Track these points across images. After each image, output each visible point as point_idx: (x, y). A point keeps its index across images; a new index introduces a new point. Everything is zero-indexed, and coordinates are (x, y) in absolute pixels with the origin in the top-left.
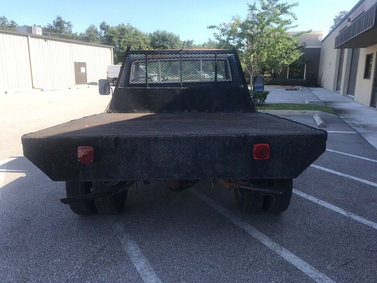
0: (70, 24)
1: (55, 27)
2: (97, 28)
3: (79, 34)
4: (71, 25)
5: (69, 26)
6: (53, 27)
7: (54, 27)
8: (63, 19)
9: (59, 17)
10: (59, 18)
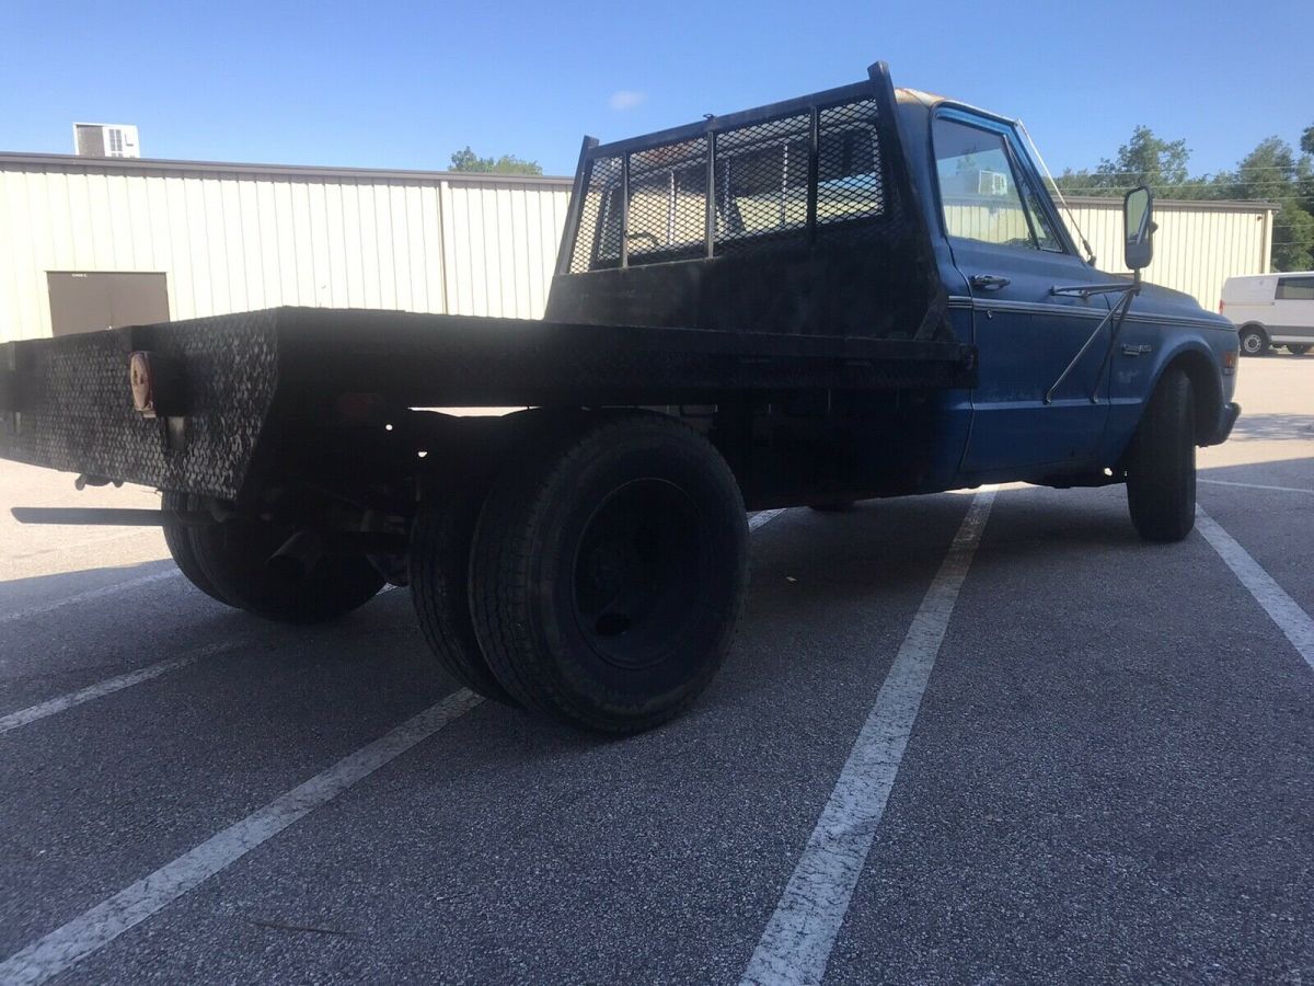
0: (1180, 148)
1: (1124, 169)
2: (1291, 147)
3: (1212, 179)
4: (1183, 150)
5: (1175, 156)
6: (1117, 167)
7: (1120, 169)
8: (1155, 137)
9: (1142, 129)
10: (1142, 135)
